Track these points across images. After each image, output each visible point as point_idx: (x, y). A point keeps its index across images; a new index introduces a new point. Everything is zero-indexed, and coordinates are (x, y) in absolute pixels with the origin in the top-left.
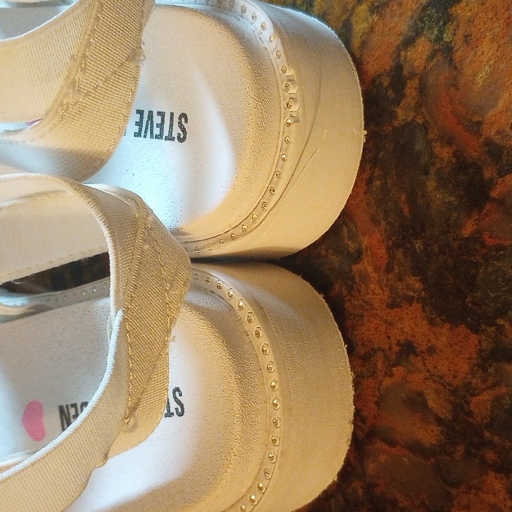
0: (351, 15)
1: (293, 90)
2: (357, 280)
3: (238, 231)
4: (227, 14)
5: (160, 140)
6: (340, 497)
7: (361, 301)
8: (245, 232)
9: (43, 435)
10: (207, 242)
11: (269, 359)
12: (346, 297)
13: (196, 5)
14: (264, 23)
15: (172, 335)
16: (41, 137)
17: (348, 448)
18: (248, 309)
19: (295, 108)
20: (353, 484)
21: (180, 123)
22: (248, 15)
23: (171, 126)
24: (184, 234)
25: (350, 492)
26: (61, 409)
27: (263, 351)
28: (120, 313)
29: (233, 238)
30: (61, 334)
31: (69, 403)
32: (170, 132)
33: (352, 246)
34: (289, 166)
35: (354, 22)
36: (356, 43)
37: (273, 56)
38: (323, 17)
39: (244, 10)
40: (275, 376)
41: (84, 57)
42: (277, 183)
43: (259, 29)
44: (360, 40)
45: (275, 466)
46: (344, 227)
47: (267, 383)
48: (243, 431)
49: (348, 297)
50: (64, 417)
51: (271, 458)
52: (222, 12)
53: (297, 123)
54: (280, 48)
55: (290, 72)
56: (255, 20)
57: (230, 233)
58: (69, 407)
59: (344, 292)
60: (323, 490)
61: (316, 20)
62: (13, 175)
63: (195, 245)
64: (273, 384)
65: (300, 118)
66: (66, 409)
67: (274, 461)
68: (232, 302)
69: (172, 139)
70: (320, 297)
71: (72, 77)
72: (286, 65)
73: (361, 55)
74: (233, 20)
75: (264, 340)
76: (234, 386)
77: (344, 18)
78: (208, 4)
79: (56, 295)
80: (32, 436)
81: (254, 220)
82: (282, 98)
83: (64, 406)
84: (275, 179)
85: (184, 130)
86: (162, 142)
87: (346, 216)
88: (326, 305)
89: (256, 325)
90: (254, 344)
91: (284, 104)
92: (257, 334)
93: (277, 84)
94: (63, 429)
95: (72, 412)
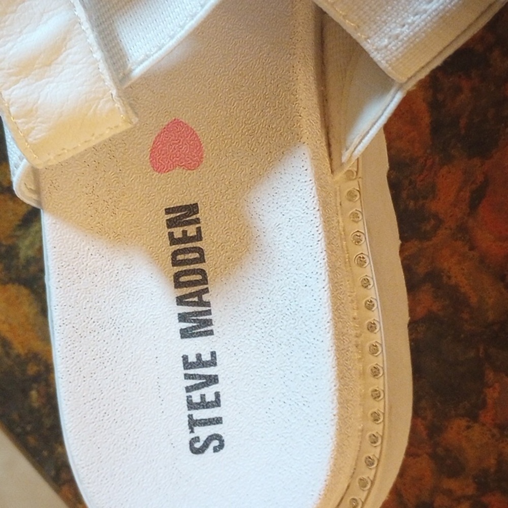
31: (201, 225)
66: (194, 217)
94: (168, 211)
95: (191, 231)
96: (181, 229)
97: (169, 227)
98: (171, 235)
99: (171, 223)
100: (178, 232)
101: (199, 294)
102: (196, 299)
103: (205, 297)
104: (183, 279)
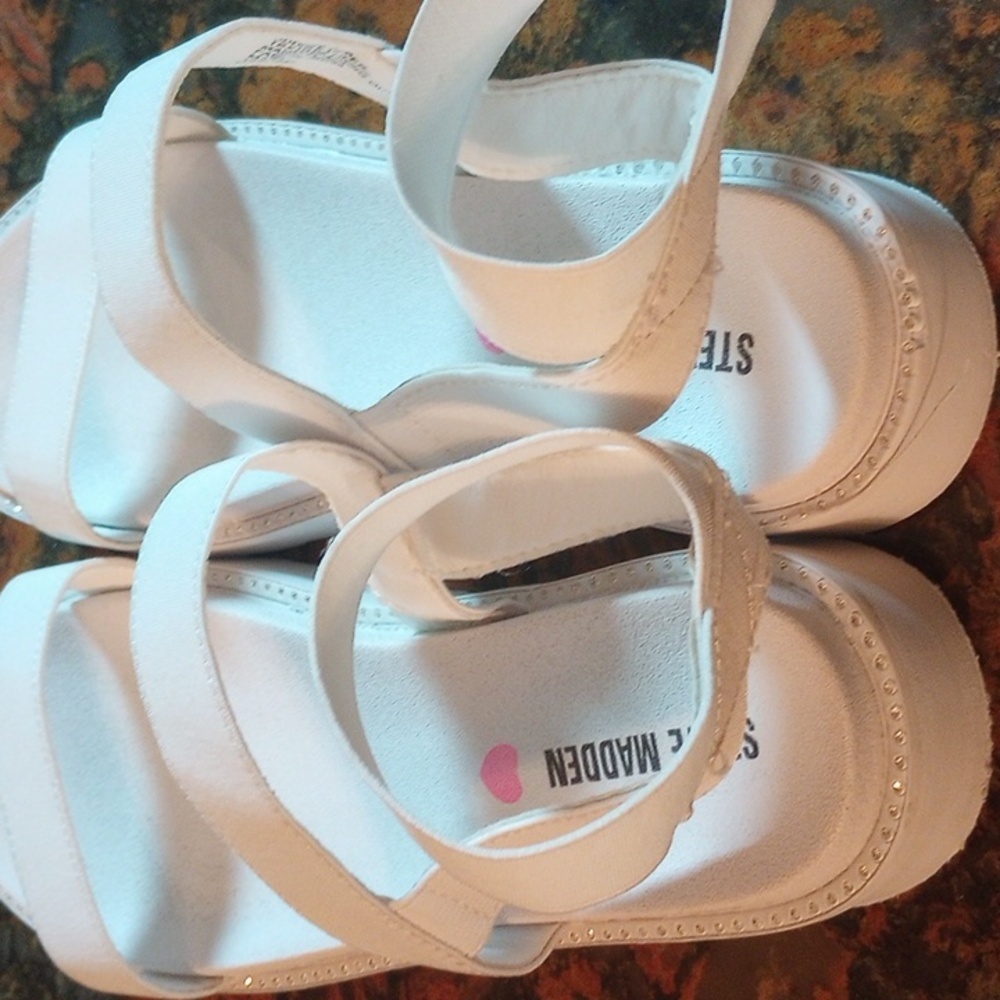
0: (969, 185)
1: (915, 303)
2: (987, 563)
3: (831, 497)
4: (807, 194)
5: (708, 371)
6: (967, 875)
7: (994, 594)
8: (842, 500)
9: (519, 795)
10: (779, 514)
11: (888, 674)
12: (970, 587)
13: (756, 180)
14: (868, 210)
15: (756, 644)
16: (599, 380)
17: (984, 801)
18: (852, 607)
19: (918, 328)
20: (986, 856)
21: (741, 346)
22: (843, 196)
23: (726, 350)
24: (753, 502)
25: (982, 865)
26: (549, 754)
27: (878, 665)
28: (709, 614)
29: (821, 508)
30: (553, 646)
31: (563, 746)
32: (725, 360)
33: (977, 514)
34: (909, 408)
35: (973, 194)
36: (978, 224)
37: (883, 257)
38: (925, 186)
39: (834, 188)
40: (897, 698)
41: (665, 275)
42: (892, 432)
43: (860, 217)
44: (984, 222)
45: (898, 827)
46: (965, 487)
47: (884, 710)
48: (858, 775)
49: (973, 588)
50: (554, 767)
51: (893, 814)
52: (799, 191)
53: (923, 349)
54: (894, 244)
55: (910, 278)
56: (853, 205)
57: (818, 500)
58: (563, 751)
59: (967, 580)
60: (943, 862)
61: (917, 192)
62: (549, 434)
63: (761, 517)
64: (895, 710)
65: (925, 342)
66: (556, 755)
67: (898, 816)
68: (825, 599)
69: (729, 369)
70: (936, 588)
71: (649, 301)
72: (903, 268)
73: (987, 242)
74: (822, 206)
75: (878, 649)
76: (844, 713)
77: (959, 187)
78: (775, 179)
79: (528, 591)
80: (498, 797)
81: (857, 483)
82: (897, 313)
83: (555, 750)
84: (889, 425)
85: (747, 357)
86: (712, 372)
87: (969, 472)
88: (945, 600)
89: (865, 627)
90: (861, 654)
91: (900, 322)
92: (868, 643)
93: (890, 295)
94: (553, 784)
95: (568, 758)
96: (567, 769)
97: (566, 784)
98: (574, 781)
99: (564, 782)
100: (571, 774)
101: (622, 750)
102: (626, 753)
103: (624, 743)
104: (610, 770)
